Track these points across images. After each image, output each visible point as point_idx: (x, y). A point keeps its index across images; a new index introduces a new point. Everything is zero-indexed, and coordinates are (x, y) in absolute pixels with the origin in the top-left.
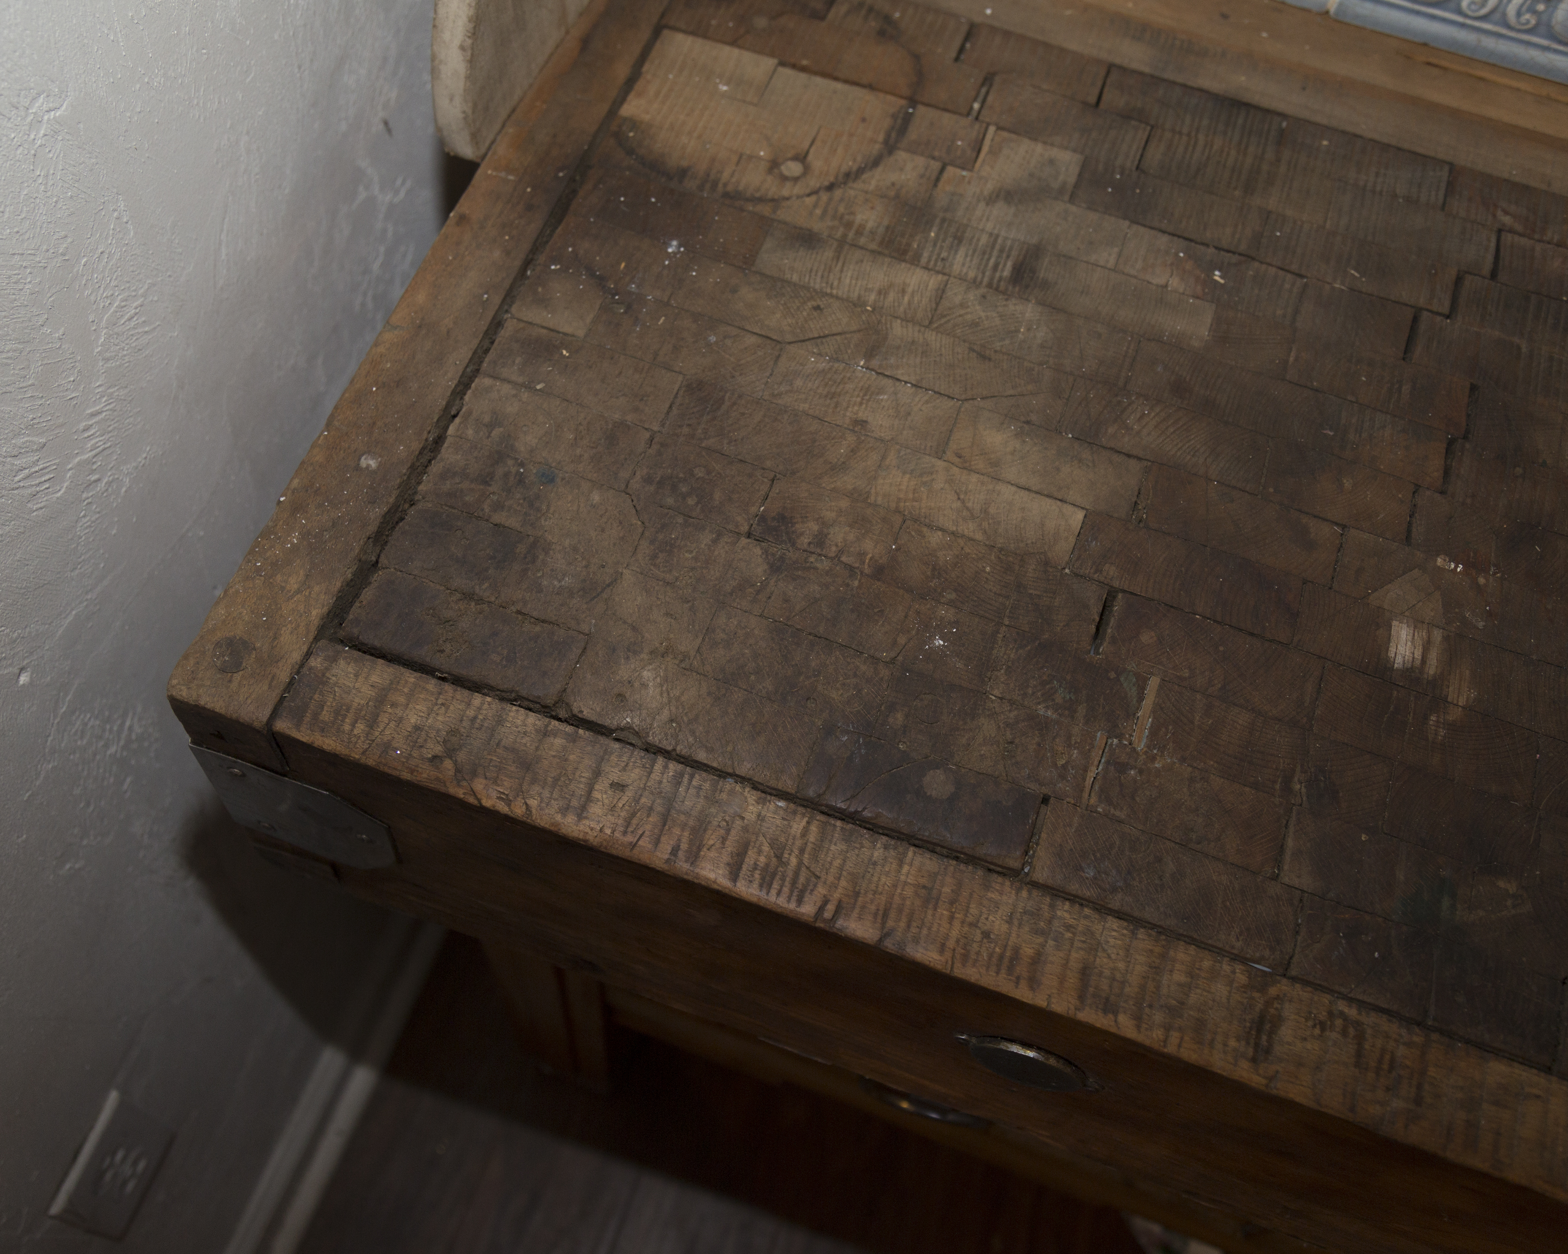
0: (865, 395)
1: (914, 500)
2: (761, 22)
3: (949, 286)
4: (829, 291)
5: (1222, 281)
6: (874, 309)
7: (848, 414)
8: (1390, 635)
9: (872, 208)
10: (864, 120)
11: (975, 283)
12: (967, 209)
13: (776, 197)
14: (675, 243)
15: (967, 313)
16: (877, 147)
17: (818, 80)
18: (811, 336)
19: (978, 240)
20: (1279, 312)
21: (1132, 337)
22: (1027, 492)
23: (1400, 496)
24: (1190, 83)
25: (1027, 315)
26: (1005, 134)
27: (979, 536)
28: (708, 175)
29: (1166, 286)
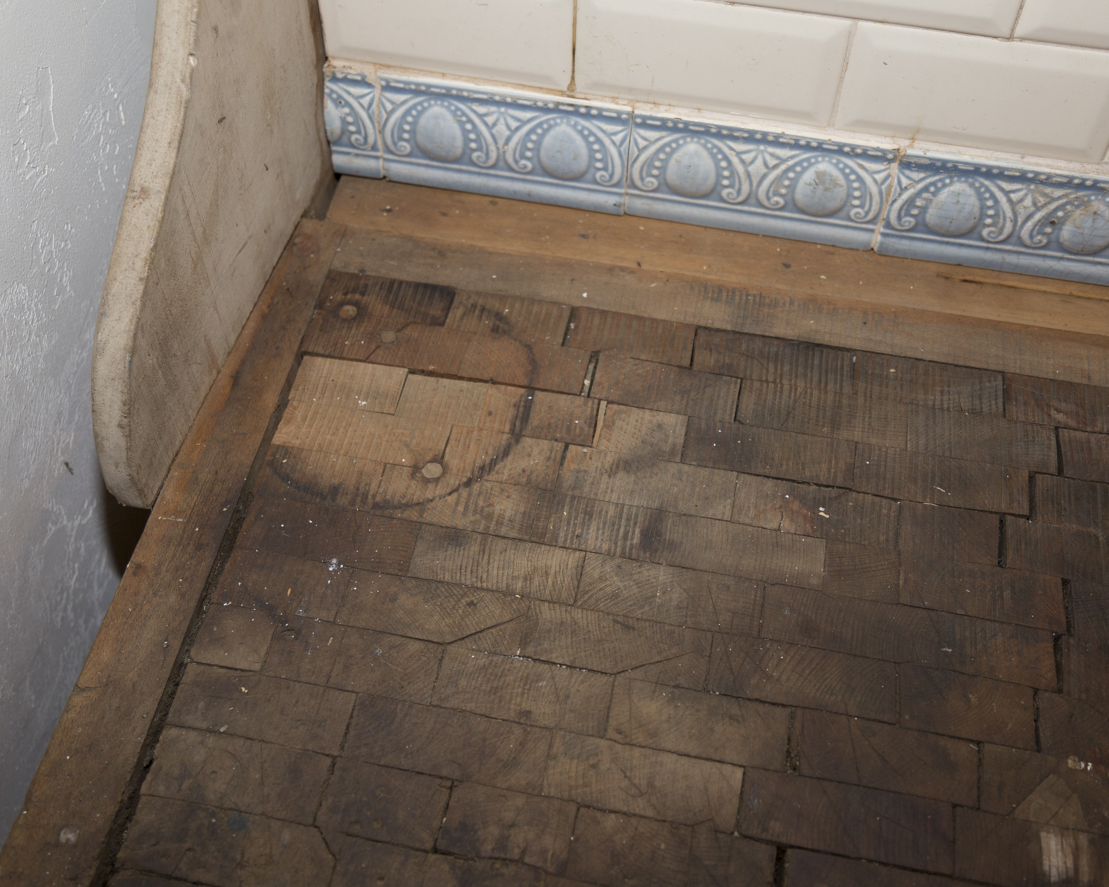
0: (525, 685)
1: (585, 785)
2: (389, 336)
3: (586, 561)
4: (479, 585)
5: (827, 516)
6: (522, 596)
7: (512, 707)
8: (1041, 848)
9: (508, 497)
10: (490, 414)
11: (610, 555)
12: (592, 483)
13: (421, 500)
14: (334, 561)
15: (606, 586)
16: (505, 437)
17: (446, 381)
18: (469, 633)
19: (607, 512)
20: (882, 538)
21: (757, 585)
22: (687, 759)
23: (1022, 702)
24: (767, 334)
25: (661, 578)
26: (615, 407)
27: (650, 813)
28: (358, 489)
29: (779, 529)
